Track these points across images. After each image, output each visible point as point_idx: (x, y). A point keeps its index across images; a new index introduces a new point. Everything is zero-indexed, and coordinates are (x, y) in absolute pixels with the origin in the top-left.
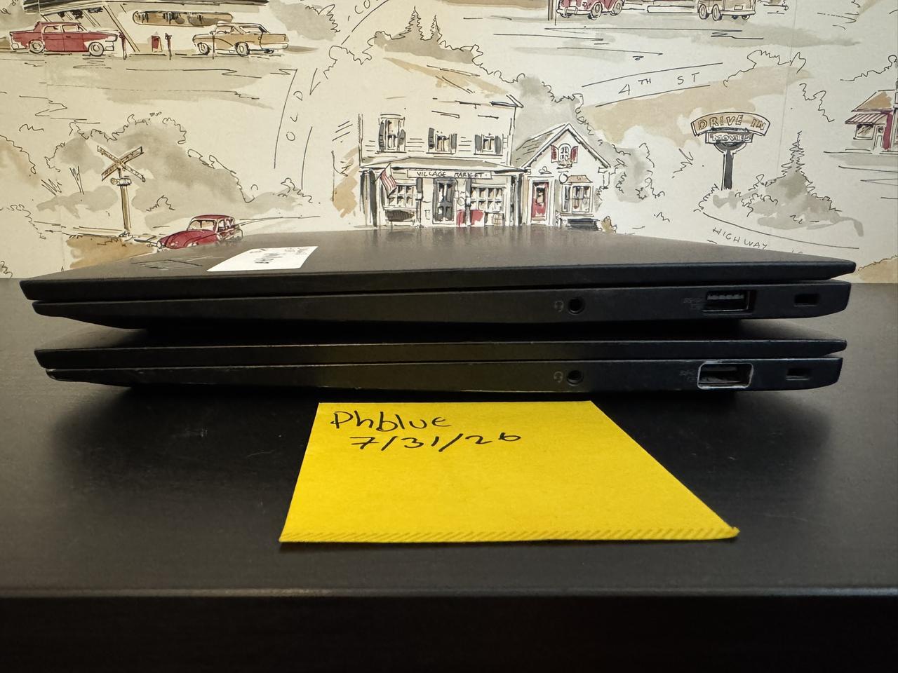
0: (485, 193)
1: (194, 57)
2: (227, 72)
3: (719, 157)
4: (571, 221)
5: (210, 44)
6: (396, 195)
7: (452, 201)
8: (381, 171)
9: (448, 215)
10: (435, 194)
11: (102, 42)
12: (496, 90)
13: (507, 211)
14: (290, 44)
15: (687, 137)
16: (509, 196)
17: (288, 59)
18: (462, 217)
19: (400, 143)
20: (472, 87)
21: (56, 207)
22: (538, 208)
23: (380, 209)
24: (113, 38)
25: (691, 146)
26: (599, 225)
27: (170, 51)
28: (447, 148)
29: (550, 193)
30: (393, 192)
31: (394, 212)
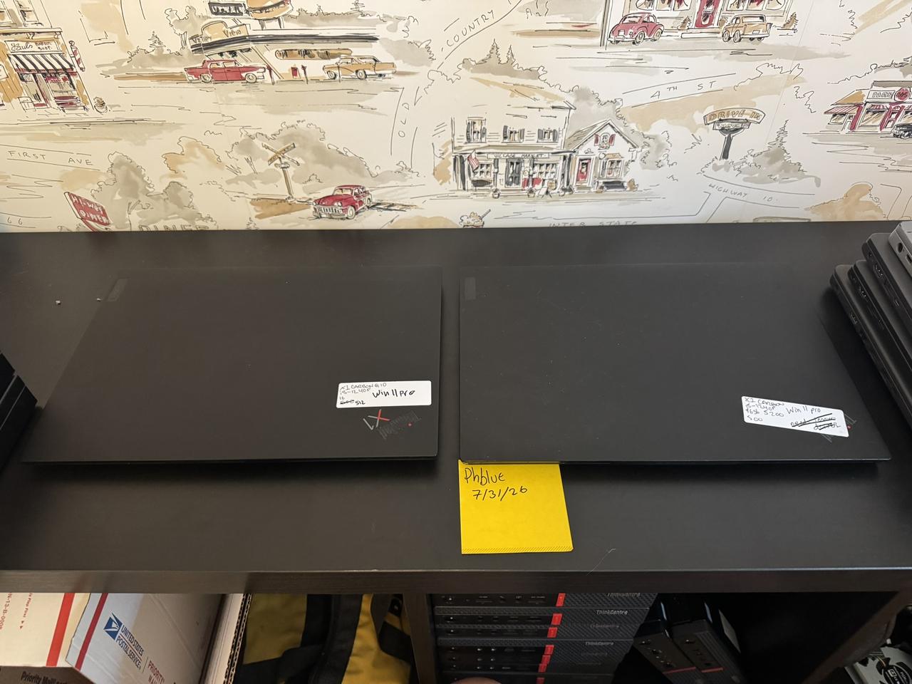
0: (544, 167)
1: (325, 81)
2: (351, 91)
3: (722, 138)
4: (605, 183)
5: (337, 72)
6: (479, 170)
7: (519, 173)
8: (468, 155)
9: (516, 182)
10: (507, 169)
11: (255, 73)
12: (557, 98)
13: (559, 178)
14: (398, 70)
15: (700, 126)
16: (561, 168)
17: (396, 81)
18: (526, 183)
20: (537, 96)
21: (239, 182)
22: (582, 176)
23: (467, 179)
24: (263, 70)
25: (701, 132)
26: (625, 185)
27: (306, 77)
28: (516, 139)
29: (591, 166)
30: (477, 168)
31: (477, 181)
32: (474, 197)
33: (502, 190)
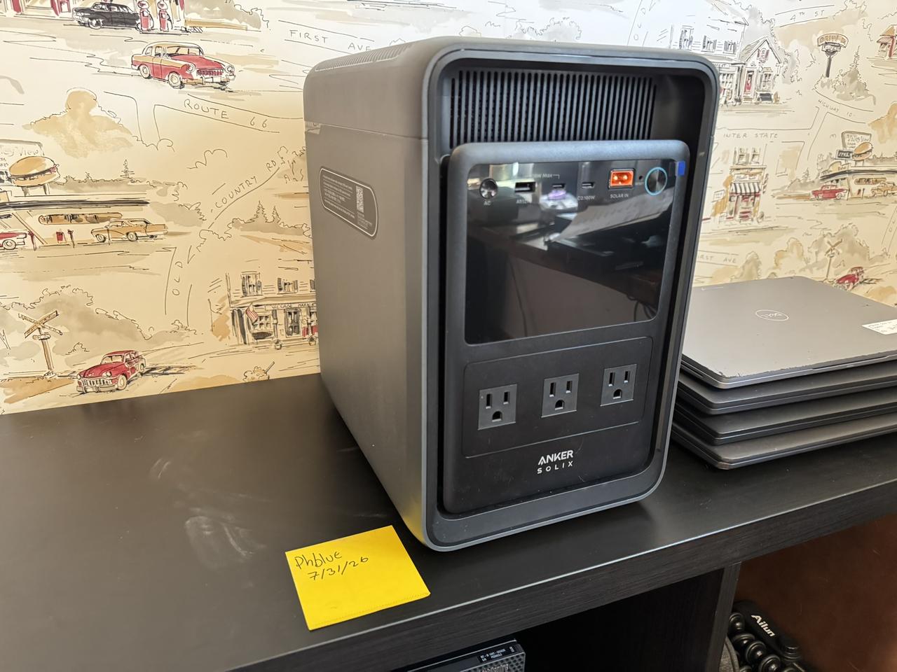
1: (94, 244)
2: (121, 253)
5: (106, 235)
6: (258, 322)
7: (298, 323)
8: (246, 308)
9: (296, 331)
10: (286, 319)
11: (14, 239)
14: (169, 231)
17: (168, 241)
18: (306, 331)
19: (257, 290)
20: (304, 249)
23: (247, 333)
27: (73, 242)
28: (291, 290)
30: (256, 321)
31: (258, 333)
32: (257, 350)
33: (284, 341)
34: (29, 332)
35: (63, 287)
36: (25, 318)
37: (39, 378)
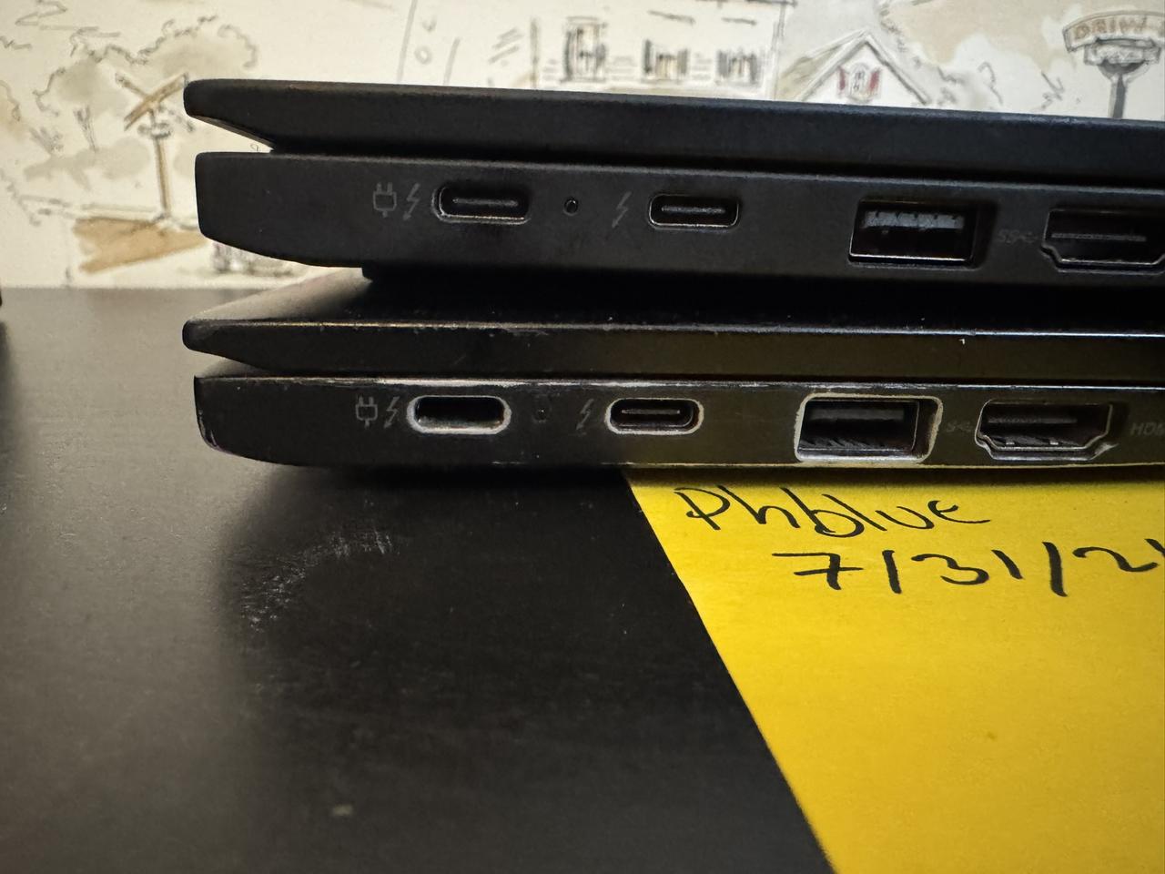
3: (1104, 86)
15: (1057, 52)
19: (598, 65)
21: (54, 172)
25: (1062, 68)
28: (672, 74)
34: (134, 116)
35: (202, 20)
36: (127, 84)
37: (145, 225)
